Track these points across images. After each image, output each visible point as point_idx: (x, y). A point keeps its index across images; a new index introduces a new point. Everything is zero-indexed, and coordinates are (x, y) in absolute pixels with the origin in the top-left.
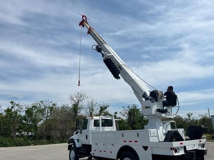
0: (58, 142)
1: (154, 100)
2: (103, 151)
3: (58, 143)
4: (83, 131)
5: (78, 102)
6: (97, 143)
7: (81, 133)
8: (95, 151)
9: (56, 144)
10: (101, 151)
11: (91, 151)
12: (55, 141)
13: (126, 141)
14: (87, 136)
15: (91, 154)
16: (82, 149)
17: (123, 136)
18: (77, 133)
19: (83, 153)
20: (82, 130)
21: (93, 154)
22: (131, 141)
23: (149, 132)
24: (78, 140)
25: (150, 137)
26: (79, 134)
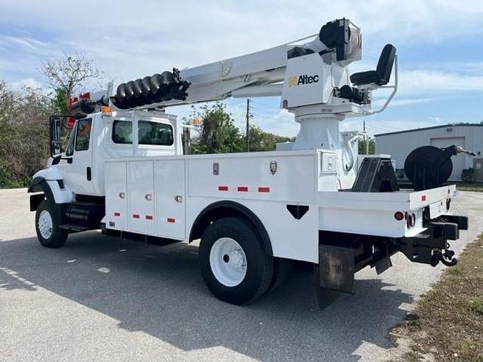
0: (18, 185)
1: (334, 55)
2: (143, 217)
3: (18, 187)
4: (77, 155)
5: (70, 85)
6: (124, 191)
7: (70, 161)
8: (117, 214)
9: (14, 187)
10: (136, 216)
11: (104, 215)
12: (9, 181)
13: (225, 189)
14: (89, 170)
15: (105, 224)
16: (73, 210)
17: (216, 172)
18: (56, 161)
19: (78, 219)
20: (72, 154)
21: (112, 224)
22: (245, 189)
23: (319, 158)
24: (61, 184)
25: (321, 175)
26: (63, 163)
